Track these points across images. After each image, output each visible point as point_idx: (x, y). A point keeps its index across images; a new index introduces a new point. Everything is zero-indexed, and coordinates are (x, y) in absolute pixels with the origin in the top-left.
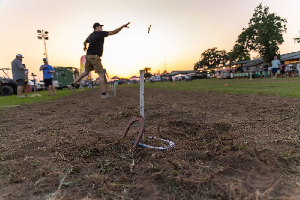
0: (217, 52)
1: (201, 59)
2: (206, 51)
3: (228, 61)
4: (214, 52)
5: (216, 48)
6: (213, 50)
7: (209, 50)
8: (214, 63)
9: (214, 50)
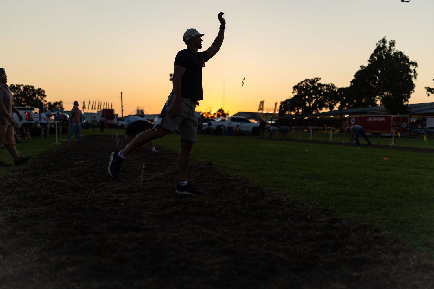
0: (320, 85)
1: (292, 96)
2: (301, 83)
3: (337, 102)
4: (316, 85)
5: (317, 79)
6: (313, 81)
7: (306, 80)
8: (313, 105)
9: (315, 82)
